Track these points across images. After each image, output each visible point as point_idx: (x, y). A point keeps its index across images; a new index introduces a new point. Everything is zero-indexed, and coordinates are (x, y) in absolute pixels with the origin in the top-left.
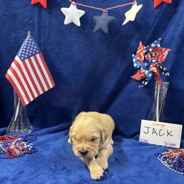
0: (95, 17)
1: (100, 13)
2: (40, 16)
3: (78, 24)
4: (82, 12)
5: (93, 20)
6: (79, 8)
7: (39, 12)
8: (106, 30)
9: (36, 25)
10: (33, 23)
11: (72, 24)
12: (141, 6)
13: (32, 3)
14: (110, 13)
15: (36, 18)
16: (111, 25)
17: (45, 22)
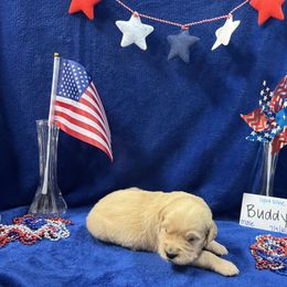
0: (171, 37)
1: (177, 30)
2: (83, 32)
3: (144, 46)
4: (150, 29)
5: (166, 40)
6: (144, 21)
7: (82, 26)
8: (185, 57)
9: (77, 45)
10: (72, 42)
11: (134, 47)
12: (238, 23)
13: (70, 11)
14: (192, 31)
15: (77, 35)
16: (193, 49)
17: (91, 41)
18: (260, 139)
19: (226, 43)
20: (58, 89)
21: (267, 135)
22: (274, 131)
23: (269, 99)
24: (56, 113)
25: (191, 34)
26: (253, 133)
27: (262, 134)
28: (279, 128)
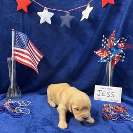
0: (62, 17)
1: (64, 14)
2: (23, 18)
3: (50, 22)
4: (52, 14)
5: (60, 18)
6: (49, 11)
7: (23, 15)
8: (69, 26)
9: (21, 24)
10: (19, 23)
11: (45, 23)
12: (92, 8)
13: (17, 10)
14: (71, 13)
15: (21, 20)
16: (72, 22)
17: (27, 22)
18: (105, 61)
19: (87, 18)
20: (15, 44)
21: (108, 59)
22: (111, 57)
23: (107, 42)
24: (15, 55)
25: (71, 15)
26: (101, 59)
27: (106, 58)
28: (113, 55)
